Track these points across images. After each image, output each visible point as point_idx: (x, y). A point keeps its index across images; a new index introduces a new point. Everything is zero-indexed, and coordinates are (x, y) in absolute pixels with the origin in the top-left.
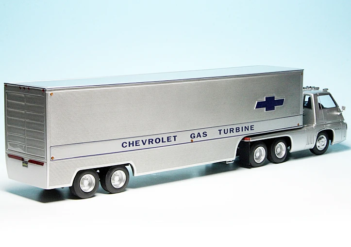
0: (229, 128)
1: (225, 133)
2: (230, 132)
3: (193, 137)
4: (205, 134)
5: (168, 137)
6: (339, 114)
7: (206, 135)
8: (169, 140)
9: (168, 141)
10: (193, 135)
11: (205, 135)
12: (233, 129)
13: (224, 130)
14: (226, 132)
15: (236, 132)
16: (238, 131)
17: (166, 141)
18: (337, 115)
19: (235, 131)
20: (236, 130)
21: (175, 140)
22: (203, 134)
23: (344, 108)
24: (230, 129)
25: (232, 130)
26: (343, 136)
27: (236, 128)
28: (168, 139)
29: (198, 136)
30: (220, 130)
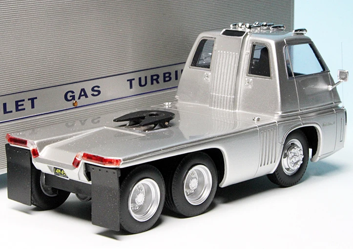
0: (149, 74)
1: (140, 85)
2: (152, 83)
3: (69, 98)
4: (96, 91)
5: (17, 102)
6: (330, 88)
7: (99, 92)
8: (20, 108)
9: (17, 110)
10: (70, 94)
11: (96, 93)
12: (158, 76)
13: (140, 79)
14: (143, 83)
15: (165, 81)
16: (167, 79)
17: (14, 110)
18: (327, 91)
19: (161, 79)
20: (165, 77)
21: (33, 107)
22: (93, 89)
23: (344, 75)
24: (152, 76)
25: (155, 77)
26: (338, 139)
27: (164, 74)
28: (17, 105)
29: (80, 96)
30: (131, 81)
